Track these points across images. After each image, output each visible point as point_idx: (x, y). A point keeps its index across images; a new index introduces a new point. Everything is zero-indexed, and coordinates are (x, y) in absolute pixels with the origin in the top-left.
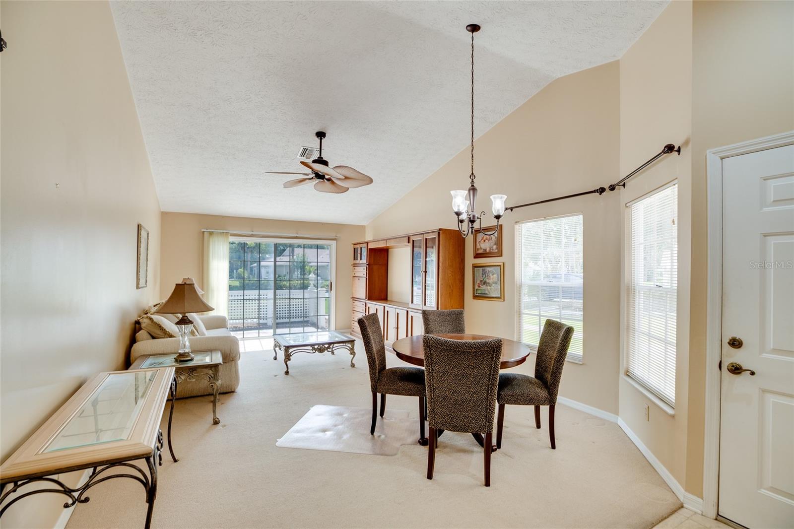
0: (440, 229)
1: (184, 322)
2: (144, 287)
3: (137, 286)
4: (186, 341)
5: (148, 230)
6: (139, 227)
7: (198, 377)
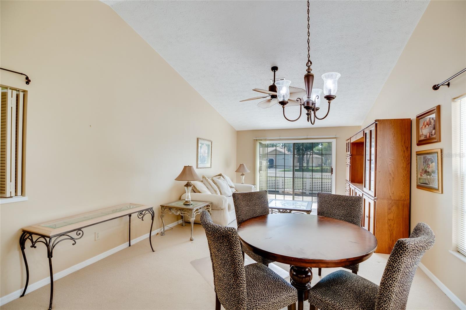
0: (376, 121)
1: (188, 185)
2: (208, 168)
3: (197, 168)
4: (189, 196)
5: (211, 140)
6: (198, 139)
7: (184, 214)
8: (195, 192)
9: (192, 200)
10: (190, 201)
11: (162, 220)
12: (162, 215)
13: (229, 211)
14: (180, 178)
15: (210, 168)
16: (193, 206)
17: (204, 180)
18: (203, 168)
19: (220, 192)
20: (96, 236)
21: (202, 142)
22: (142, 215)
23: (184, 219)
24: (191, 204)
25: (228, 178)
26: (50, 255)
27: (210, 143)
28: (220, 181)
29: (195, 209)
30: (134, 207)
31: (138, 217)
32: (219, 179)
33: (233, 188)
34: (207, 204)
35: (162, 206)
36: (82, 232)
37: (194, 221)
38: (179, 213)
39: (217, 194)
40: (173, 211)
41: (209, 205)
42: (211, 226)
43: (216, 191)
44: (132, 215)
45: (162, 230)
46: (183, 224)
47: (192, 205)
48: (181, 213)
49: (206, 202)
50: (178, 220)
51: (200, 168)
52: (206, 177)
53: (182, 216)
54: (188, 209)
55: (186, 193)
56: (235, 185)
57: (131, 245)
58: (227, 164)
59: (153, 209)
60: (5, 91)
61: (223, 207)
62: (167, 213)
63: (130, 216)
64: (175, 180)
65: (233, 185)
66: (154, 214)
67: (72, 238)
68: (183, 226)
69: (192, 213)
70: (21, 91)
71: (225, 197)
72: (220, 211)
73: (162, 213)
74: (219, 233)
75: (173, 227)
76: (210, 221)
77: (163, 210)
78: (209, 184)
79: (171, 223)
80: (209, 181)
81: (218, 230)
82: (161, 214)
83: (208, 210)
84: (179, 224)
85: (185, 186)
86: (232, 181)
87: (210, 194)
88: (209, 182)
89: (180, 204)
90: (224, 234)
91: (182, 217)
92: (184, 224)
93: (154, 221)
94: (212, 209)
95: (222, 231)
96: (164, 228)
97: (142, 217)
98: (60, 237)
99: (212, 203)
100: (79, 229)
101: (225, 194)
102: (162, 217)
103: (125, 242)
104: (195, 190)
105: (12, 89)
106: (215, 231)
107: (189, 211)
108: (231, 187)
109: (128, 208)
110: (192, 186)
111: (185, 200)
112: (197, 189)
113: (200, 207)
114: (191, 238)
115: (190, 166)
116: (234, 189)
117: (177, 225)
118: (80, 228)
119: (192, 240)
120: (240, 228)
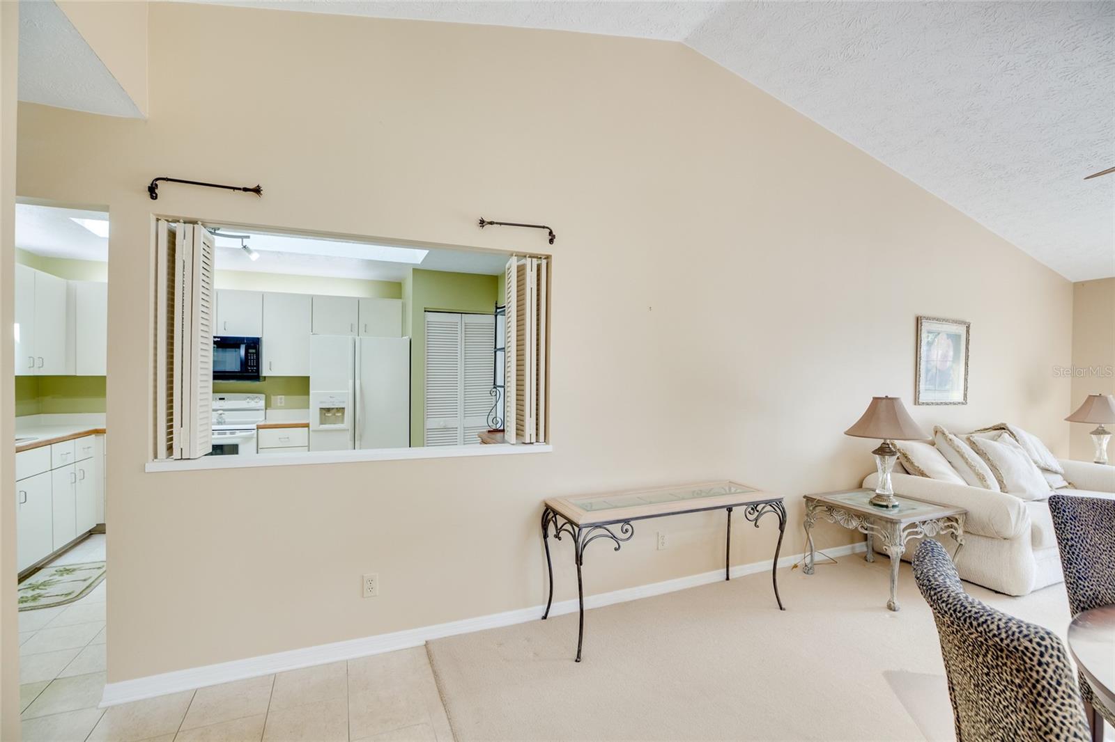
1: (883, 451)
2: (954, 404)
3: (916, 401)
4: (887, 480)
5: (967, 321)
6: (918, 321)
7: (872, 529)
8: (908, 473)
9: (895, 495)
10: (888, 496)
11: (808, 534)
12: (807, 521)
13: (1033, 550)
14: (860, 430)
15: (963, 404)
16: (900, 511)
17: (939, 438)
18: (937, 404)
19: (1001, 482)
20: (660, 542)
21: (935, 326)
22: (756, 514)
23: (870, 542)
24: (894, 506)
25: (1034, 438)
26: (579, 560)
27: (962, 330)
28: (1002, 447)
29: (906, 522)
30: (738, 491)
31: (746, 516)
32: (996, 440)
33: (1056, 473)
34: (948, 513)
35: (808, 499)
36: (632, 527)
37: (900, 555)
38: (854, 524)
39: (988, 487)
40: (838, 517)
41: (957, 517)
42: (949, 596)
43: (982, 478)
44: (734, 508)
45: (808, 560)
46: (868, 556)
47: (896, 510)
48: (862, 527)
49: (945, 506)
50: (852, 541)
51: (928, 404)
52: (945, 430)
53: (866, 535)
54: (882, 517)
55: (877, 471)
56: (1063, 466)
57: (730, 578)
58: (1033, 393)
59: (784, 504)
60: (523, 262)
61: (1010, 532)
62: (822, 518)
63: (730, 510)
64: (845, 434)
65: (1054, 464)
66: (785, 516)
67: (614, 537)
68: (867, 561)
69: (894, 531)
70: (543, 257)
71: (1021, 500)
72: (996, 542)
73: (807, 515)
74: (981, 633)
75: (839, 557)
76: (947, 580)
77: (811, 509)
78: (956, 453)
79: (832, 547)
80: (956, 443)
81: (976, 619)
82: (806, 518)
83: (953, 533)
84: (857, 554)
85: (875, 452)
86: (1052, 451)
87: (961, 483)
88: (958, 447)
89: (861, 502)
90: (1002, 640)
91: (865, 537)
92: (870, 556)
93: (785, 532)
94: (966, 532)
95: (994, 627)
96: (812, 557)
97: (756, 520)
98: (594, 529)
99: (966, 514)
100: (627, 521)
101: (1020, 490)
102: (807, 525)
103: (717, 568)
104: (907, 467)
105: (532, 257)
106: (965, 620)
107: (884, 523)
108: (1046, 470)
109: (725, 490)
110: (898, 454)
111: (874, 490)
112: (916, 465)
113: (923, 518)
114: (889, 601)
115: (890, 399)
116: (1059, 477)
117: (849, 555)
118: (628, 519)
119: (894, 610)
120: (1083, 626)
